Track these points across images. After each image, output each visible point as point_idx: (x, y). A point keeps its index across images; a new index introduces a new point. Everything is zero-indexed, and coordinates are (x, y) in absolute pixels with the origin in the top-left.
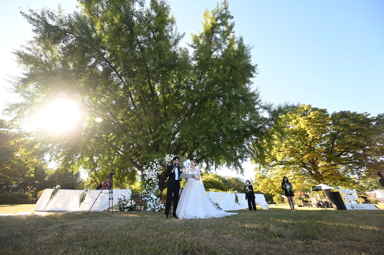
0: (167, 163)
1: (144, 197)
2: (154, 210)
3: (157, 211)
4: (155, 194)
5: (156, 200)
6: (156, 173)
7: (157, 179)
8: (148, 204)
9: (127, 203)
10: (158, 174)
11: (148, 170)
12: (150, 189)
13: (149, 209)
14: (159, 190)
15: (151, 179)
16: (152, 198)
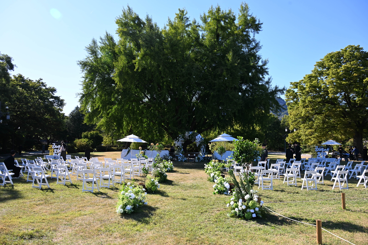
0: (187, 137)
1: (176, 155)
2: (182, 161)
3: (183, 161)
4: (182, 154)
5: (182, 156)
6: (181, 143)
7: (182, 146)
8: (179, 158)
9: (168, 157)
10: (182, 143)
11: (177, 141)
12: (179, 151)
13: (179, 160)
14: (183, 151)
15: (179, 146)
16: (180, 156)
